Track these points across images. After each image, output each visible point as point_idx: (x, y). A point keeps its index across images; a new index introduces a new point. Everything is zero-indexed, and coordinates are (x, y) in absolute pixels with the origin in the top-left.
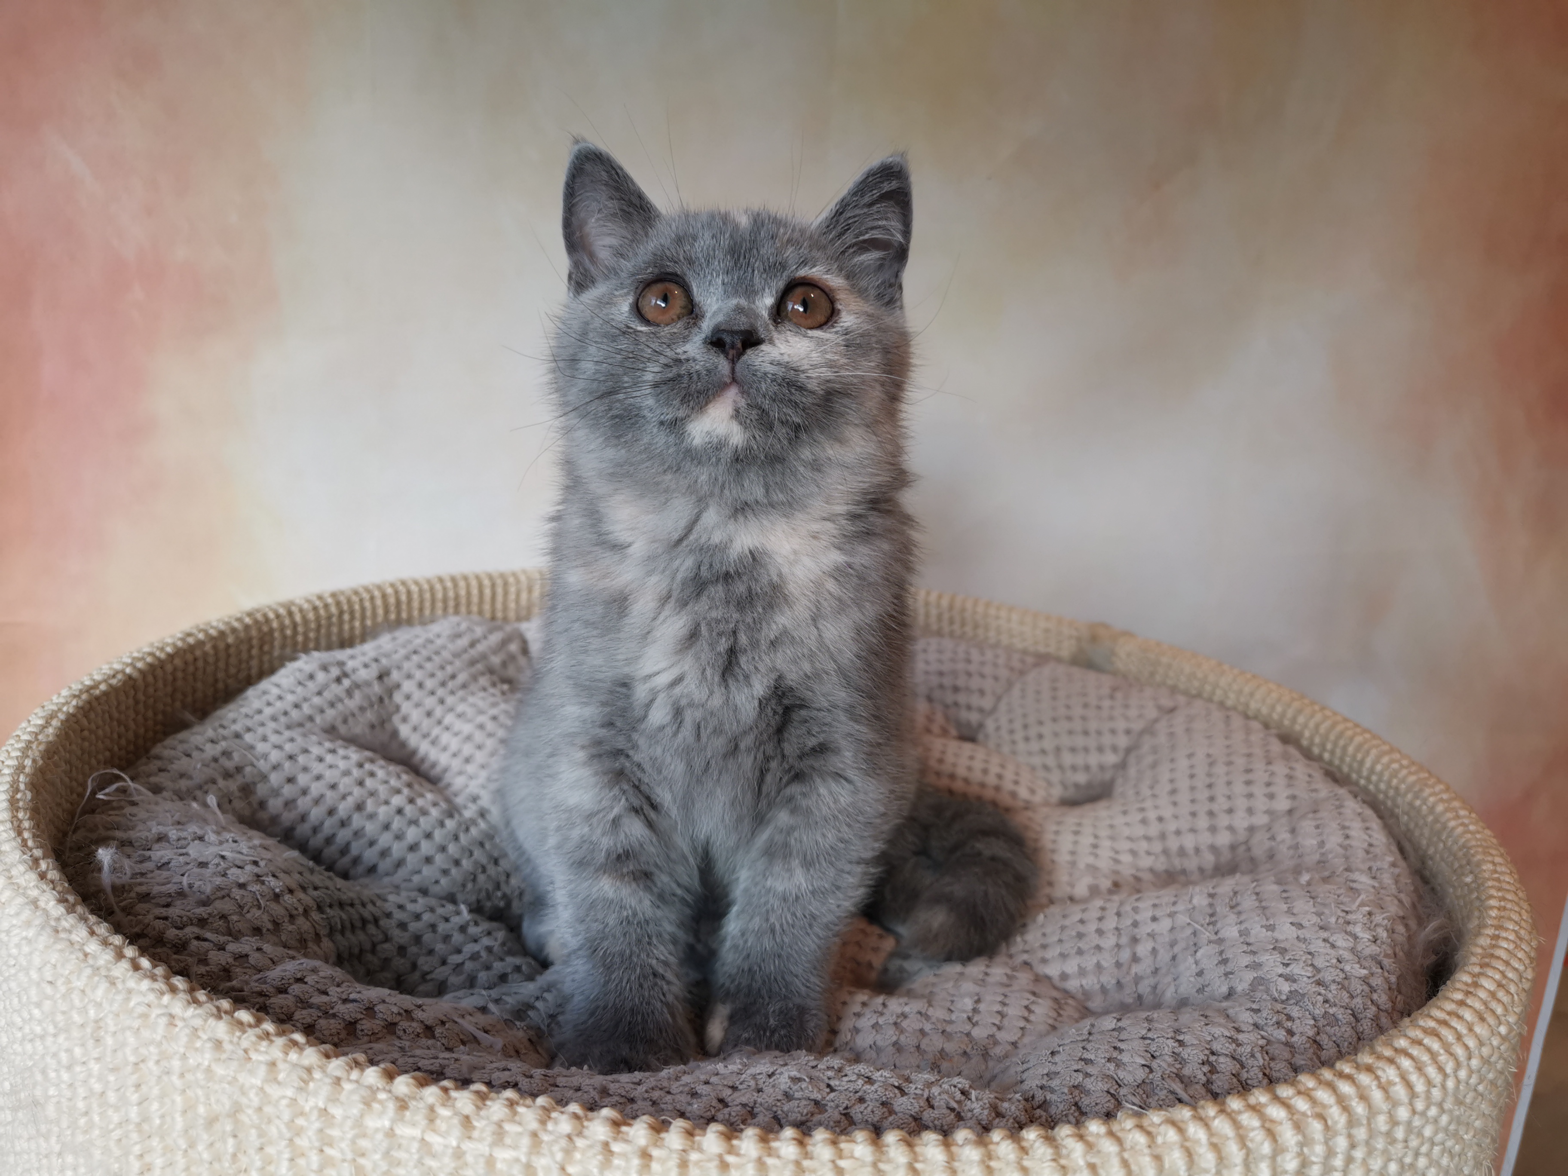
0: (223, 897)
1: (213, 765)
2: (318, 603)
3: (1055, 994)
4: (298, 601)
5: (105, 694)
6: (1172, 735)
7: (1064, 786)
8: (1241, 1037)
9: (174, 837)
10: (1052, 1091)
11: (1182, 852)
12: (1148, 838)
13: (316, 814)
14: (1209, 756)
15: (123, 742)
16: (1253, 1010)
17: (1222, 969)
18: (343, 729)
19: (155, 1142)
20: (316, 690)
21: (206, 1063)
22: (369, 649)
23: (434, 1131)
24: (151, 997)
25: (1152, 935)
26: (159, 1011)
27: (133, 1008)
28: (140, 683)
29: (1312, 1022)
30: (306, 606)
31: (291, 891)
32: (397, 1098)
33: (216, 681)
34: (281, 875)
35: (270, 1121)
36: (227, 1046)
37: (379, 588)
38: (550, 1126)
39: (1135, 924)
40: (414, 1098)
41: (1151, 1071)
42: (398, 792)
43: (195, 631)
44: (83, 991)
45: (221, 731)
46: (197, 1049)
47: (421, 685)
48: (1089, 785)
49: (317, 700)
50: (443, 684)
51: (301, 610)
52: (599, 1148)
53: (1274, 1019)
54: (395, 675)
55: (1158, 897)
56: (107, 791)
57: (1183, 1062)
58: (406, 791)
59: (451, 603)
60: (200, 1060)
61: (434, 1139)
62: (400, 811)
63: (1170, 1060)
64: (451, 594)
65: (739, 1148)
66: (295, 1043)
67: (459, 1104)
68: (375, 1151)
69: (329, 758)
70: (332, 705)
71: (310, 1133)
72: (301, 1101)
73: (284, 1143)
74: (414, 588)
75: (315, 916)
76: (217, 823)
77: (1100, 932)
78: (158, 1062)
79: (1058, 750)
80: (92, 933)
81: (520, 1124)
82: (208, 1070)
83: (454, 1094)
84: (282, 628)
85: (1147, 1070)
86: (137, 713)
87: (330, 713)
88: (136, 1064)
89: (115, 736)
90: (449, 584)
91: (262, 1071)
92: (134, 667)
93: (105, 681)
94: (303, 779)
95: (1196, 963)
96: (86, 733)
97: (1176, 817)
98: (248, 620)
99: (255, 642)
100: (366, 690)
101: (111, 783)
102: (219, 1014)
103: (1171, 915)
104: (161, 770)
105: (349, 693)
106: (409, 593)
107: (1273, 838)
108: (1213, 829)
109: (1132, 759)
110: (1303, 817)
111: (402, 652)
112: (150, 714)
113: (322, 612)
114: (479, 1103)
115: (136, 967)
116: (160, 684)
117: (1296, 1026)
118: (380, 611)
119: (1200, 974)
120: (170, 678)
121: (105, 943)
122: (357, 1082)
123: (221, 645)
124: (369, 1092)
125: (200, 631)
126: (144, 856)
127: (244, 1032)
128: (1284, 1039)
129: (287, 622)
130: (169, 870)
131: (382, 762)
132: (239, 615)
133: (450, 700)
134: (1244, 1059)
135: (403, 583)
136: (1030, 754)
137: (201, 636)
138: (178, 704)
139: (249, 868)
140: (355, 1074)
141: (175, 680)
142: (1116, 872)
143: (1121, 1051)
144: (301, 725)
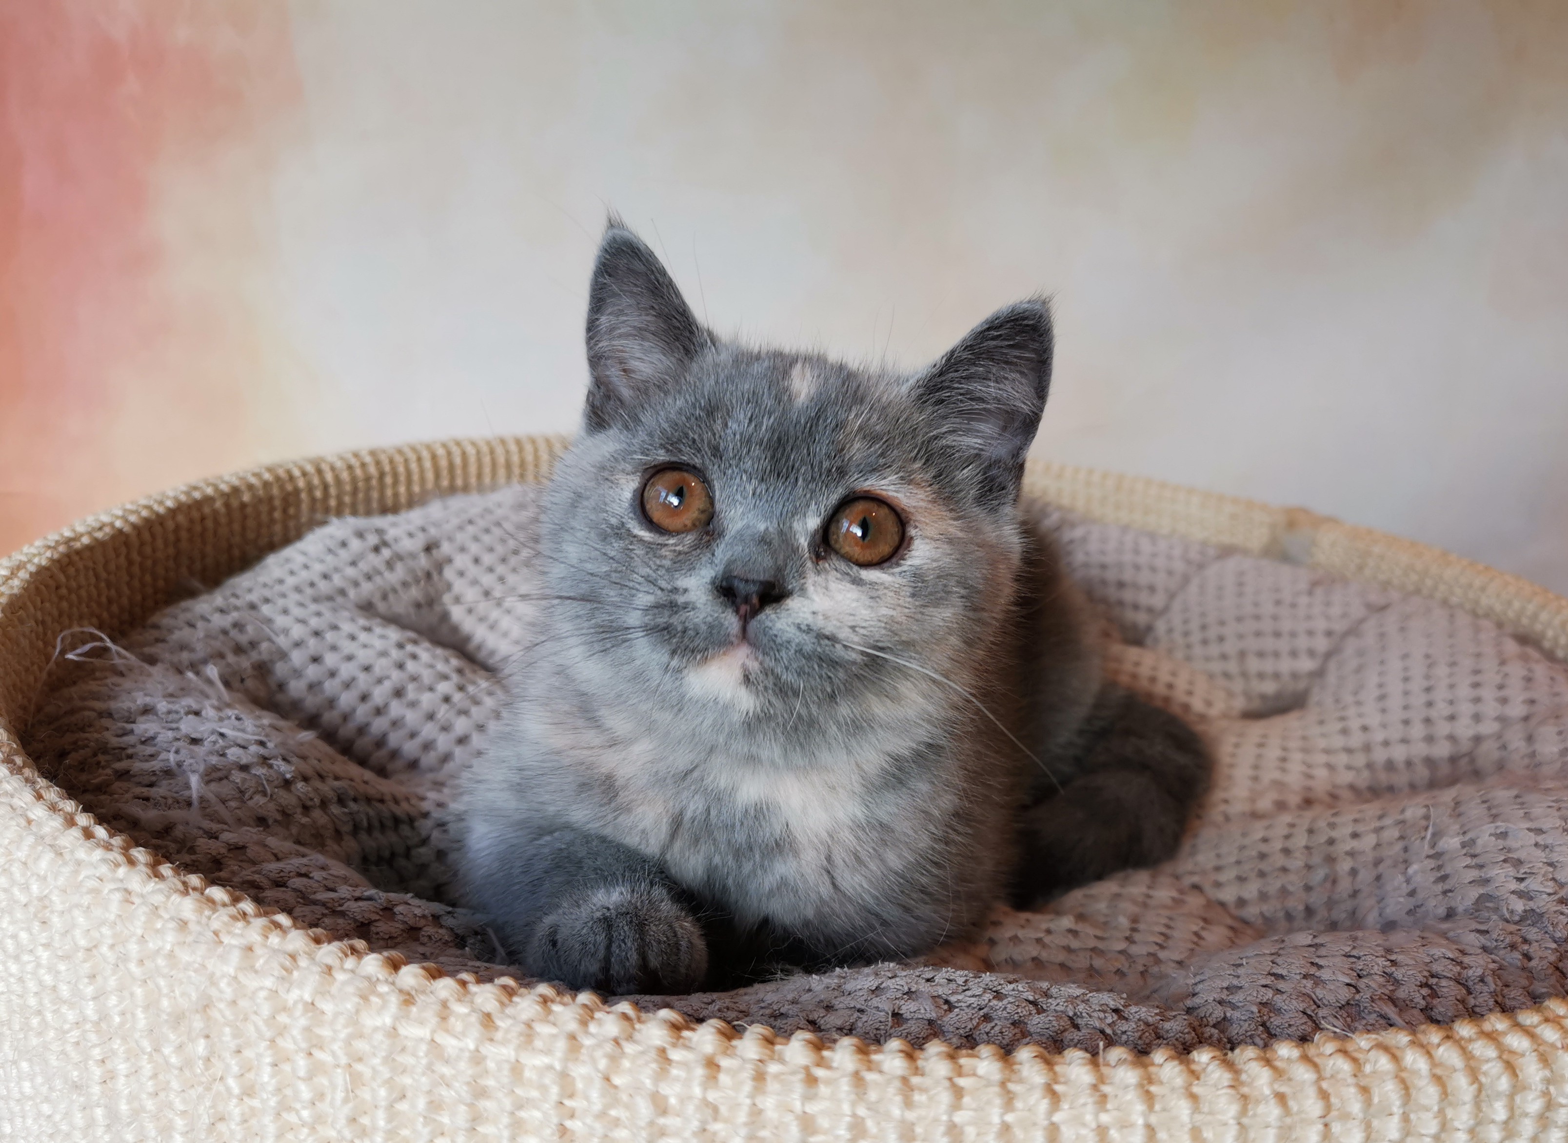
0: (221, 779)
1: (221, 637)
2: (354, 462)
3: (1231, 921)
4: (330, 459)
5: (89, 548)
6: (1382, 635)
7: (1247, 694)
8: (1466, 960)
9: (164, 710)
10: (1234, 1007)
11: (1390, 766)
12: (1349, 751)
13: (346, 700)
14: (1427, 656)
15: (115, 608)
16: (1478, 931)
17: (1440, 887)
18: (381, 607)
20: (350, 560)
21: (168, 947)
22: (414, 517)
23: (447, 1031)
24: (104, 869)
25: (1351, 854)
26: (112, 886)
27: (82, 881)
28: (134, 540)
29: (1554, 946)
30: (339, 464)
31: (305, 779)
32: (401, 991)
33: (230, 546)
34: (294, 760)
35: (246, 1019)
36: (193, 926)
37: (428, 447)
38: (593, 1028)
39: (1331, 842)
40: (423, 992)
41: (1358, 991)
42: (445, 677)
43: (202, 485)
44: (25, 864)
45: (233, 600)
46: (157, 931)
47: (477, 561)
48: (1278, 696)
49: (350, 572)
50: (504, 560)
51: (333, 469)
52: (653, 1054)
53: (1507, 941)
54: (446, 548)
55: (1360, 811)
56: (79, 651)
57: (1396, 983)
58: (455, 678)
59: (516, 471)
60: (160, 943)
61: (449, 1043)
62: (447, 699)
63: (1381, 981)
64: (515, 459)
65: (832, 1060)
66: (277, 926)
67: (479, 1000)
68: (374, 1055)
69: (363, 637)
70: (369, 578)
71: (295, 1032)
72: (282, 993)
73: (264, 1044)
74: (471, 451)
75: (335, 809)
76: (219, 698)
77: (1286, 851)
78: (112, 947)
79: (1242, 655)
80: (39, 797)
81: (554, 1024)
82: (171, 955)
83: (473, 988)
84: (310, 488)
85: (1352, 990)
86: (131, 576)
87: (367, 588)
88: (88, 950)
89: (104, 599)
90: (513, 448)
91: (235, 957)
92: (126, 521)
93: (89, 533)
94: (330, 660)
95: (1408, 881)
96: (64, 591)
97: (1384, 726)
98: (267, 476)
99: (277, 503)
100: (411, 563)
101: (84, 643)
102: (186, 889)
103: (1378, 830)
104: (158, 640)
105: (390, 565)
106: (464, 454)
107: (1504, 747)
108: (1430, 739)
109: (1332, 665)
110: (1542, 722)
111: (455, 521)
112: (148, 578)
113: (359, 472)
114: (506, 1000)
115: (88, 834)
116: (160, 543)
117: (1533, 949)
118: (430, 476)
119: (1412, 893)
120: (171, 537)
121: (53, 808)
122: (353, 971)
123: (235, 503)
124: (366, 984)
125: (208, 484)
126: (123, 728)
127: (215, 910)
128: (1519, 964)
129: (316, 481)
130: (155, 745)
131: (426, 644)
132: (257, 470)
133: (512, 579)
134: (1470, 983)
135: (458, 444)
136: (1208, 659)
137: (210, 491)
138: (184, 570)
139: (254, 748)
140: (350, 962)
141: (178, 540)
142: (1309, 789)
143: (1320, 967)
144: (330, 598)
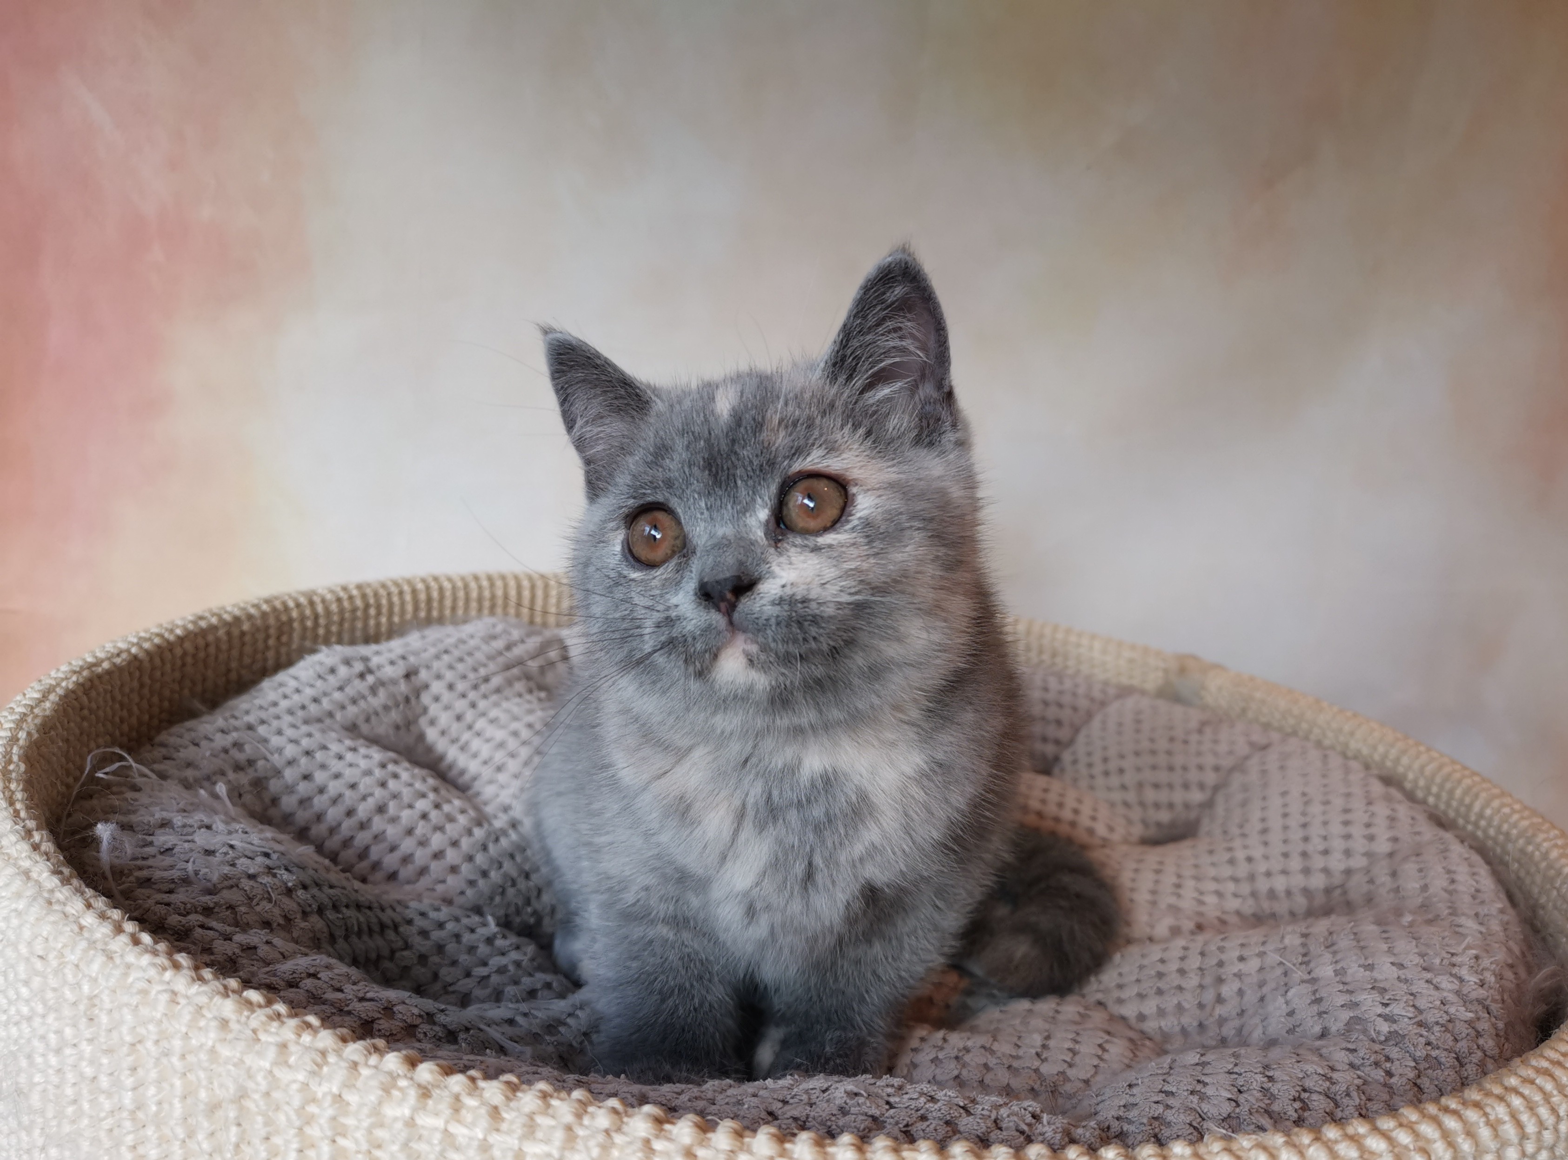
0: (232, 887)
1: (222, 755)
2: (342, 594)
3: (1131, 1034)
4: (320, 591)
5: (108, 672)
6: (1264, 772)
7: (1144, 822)
8: (1335, 1076)
9: (180, 824)
10: (1130, 1122)
11: (1272, 895)
12: (1235, 880)
13: (333, 814)
14: (1304, 795)
15: (125, 728)
16: (1348, 1050)
17: (1315, 1008)
18: (365, 728)
19: (150, 1131)
20: (337, 685)
21: (210, 1043)
22: (396, 646)
23: (459, 1121)
24: (152, 972)
25: (1239, 976)
26: (160, 988)
27: (132, 983)
28: (147, 665)
29: (1413, 1065)
30: (329, 597)
31: (305, 887)
32: (419, 1086)
33: (229, 671)
34: (295, 869)
35: (277, 1108)
36: (234, 1025)
37: (409, 582)
38: (586, 1121)
39: (1221, 964)
40: (438, 1087)
41: (1238, 1105)
42: (423, 796)
43: (207, 614)
44: (77, 966)
45: (233, 722)
46: (200, 1029)
47: (451, 687)
48: (1172, 825)
49: (337, 695)
50: (475, 687)
51: (323, 601)
52: (639, 1144)
53: (1372, 1059)
54: (424, 675)
55: (1246, 937)
56: (107, 770)
57: (1273, 1097)
58: (432, 796)
59: (487, 604)
60: (203, 1040)
61: (458, 1131)
62: (424, 816)
63: (1259, 1095)
64: (487, 594)
65: (792, 1152)
66: (309, 1025)
67: (487, 1094)
68: (393, 1142)
69: (349, 756)
70: (354, 702)
71: (322, 1121)
72: (314, 1087)
73: (293, 1132)
74: (447, 585)
75: (331, 915)
76: (226, 814)
77: (1182, 972)
78: (157, 1042)
79: (1140, 786)
80: (89, 906)
81: (553, 1117)
82: (213, 1051)
83: (482, 1084)
84: (303, 618)
85: (1234, 1104)
86: (142, 698)
87: (352, 710)
88: (133, 1045)
89: (117, 719)
90: (485, 583)
91: (272, 1053)
92: (141, 647)
93: (109, 659)
94: (320, 777)
95: (1287, 1003)
96: (86, 712)
97: (1267, 858)
98: (265, 607)
99: (272, 631)
100: (392, 688)
101: (113, 762)
102: (226, 993)
103: (1261, 955)
104: (166, 758)
105: (373, 690)
106: (441, 590)
107: (1371, 881)
108: (1306, 872)
109: (1220, 798)
110: (1406, 859)
111: (432, 651)
112: (155, 700)
113: (346, 604)
114: (510, 1095)
115: (136, 942)
116: (168, 667)
117: (1395, 1067)
118: (409, 608)
119: (1291, 1014)
120: (179, 663)
121: (103, 916)
122: (376, 1067)
123: (236, 632)
124: (389, 1079)
125: (213, 615)
126: (144, 840)
127: (253, 1011)
128: (1382, 1080)
129: (308, 612)
130: (173, 856)
131: (406, 764)
132: (256, 602)
133: (482, 704)
134: (1338, 1098)
135: (436, 579)
136: (1109, 789)
137: (214, 620)
138: (186, 692)
139: (260, 860)
140: (374, 1059)
141: (184, 665)
142: (1201, 914)
143: (1205, 1084)
144: (319, 720)
